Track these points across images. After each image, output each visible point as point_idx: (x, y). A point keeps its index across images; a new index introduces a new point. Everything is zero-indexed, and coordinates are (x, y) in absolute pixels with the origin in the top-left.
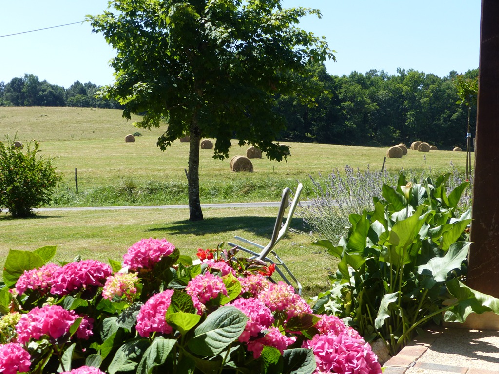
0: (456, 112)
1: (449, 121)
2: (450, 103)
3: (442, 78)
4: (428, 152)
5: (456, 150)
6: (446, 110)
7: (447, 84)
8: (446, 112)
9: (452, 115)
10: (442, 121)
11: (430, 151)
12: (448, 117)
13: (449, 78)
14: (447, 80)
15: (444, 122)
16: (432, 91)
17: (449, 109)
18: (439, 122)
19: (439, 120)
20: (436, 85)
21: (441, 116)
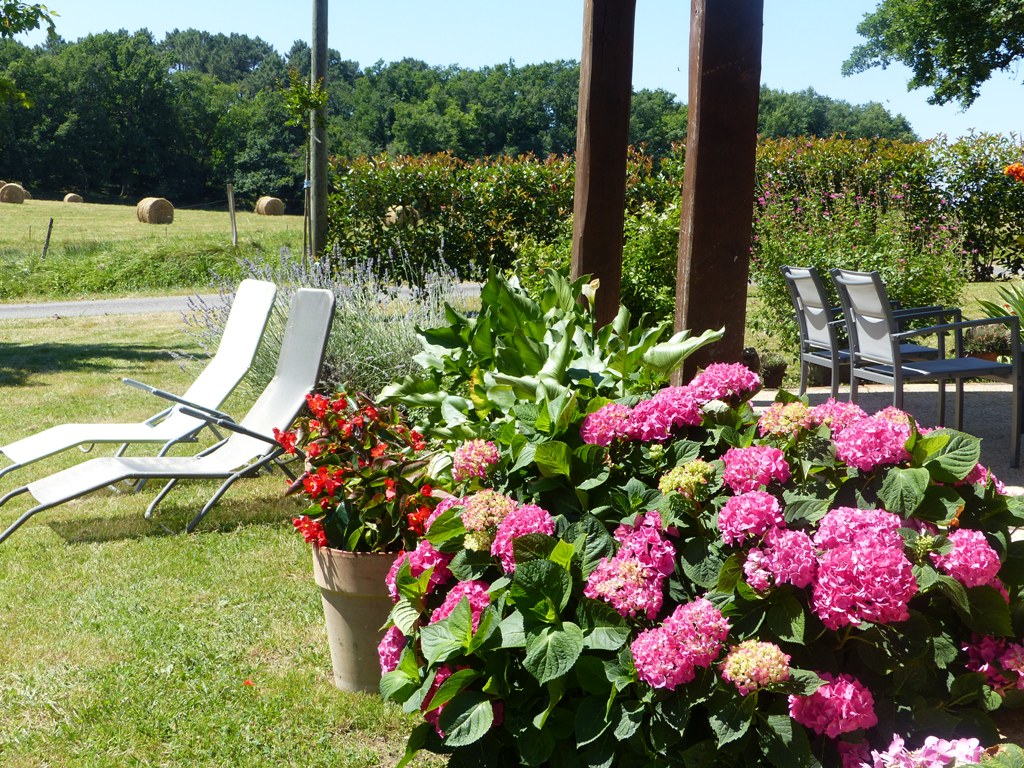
0: (66, 119)
1: (52, 139)
2: (51, 102)
3: (32, 47)
4: (21, 202)
5: (70, 200)
6: (44, 116)
7: (45, 61)
8: (44, 120)
9: (57, 127)
10: (36, 138)
11: (26, 201)
12: (49, 131)
13: (45, 49)
14: (42, 52)
15: (41, 139)
16: (14, 75)
17: (50, 113)
18: (30, 140)
19: (29, 135)
20: (21, 63)
21: (35, 127)
